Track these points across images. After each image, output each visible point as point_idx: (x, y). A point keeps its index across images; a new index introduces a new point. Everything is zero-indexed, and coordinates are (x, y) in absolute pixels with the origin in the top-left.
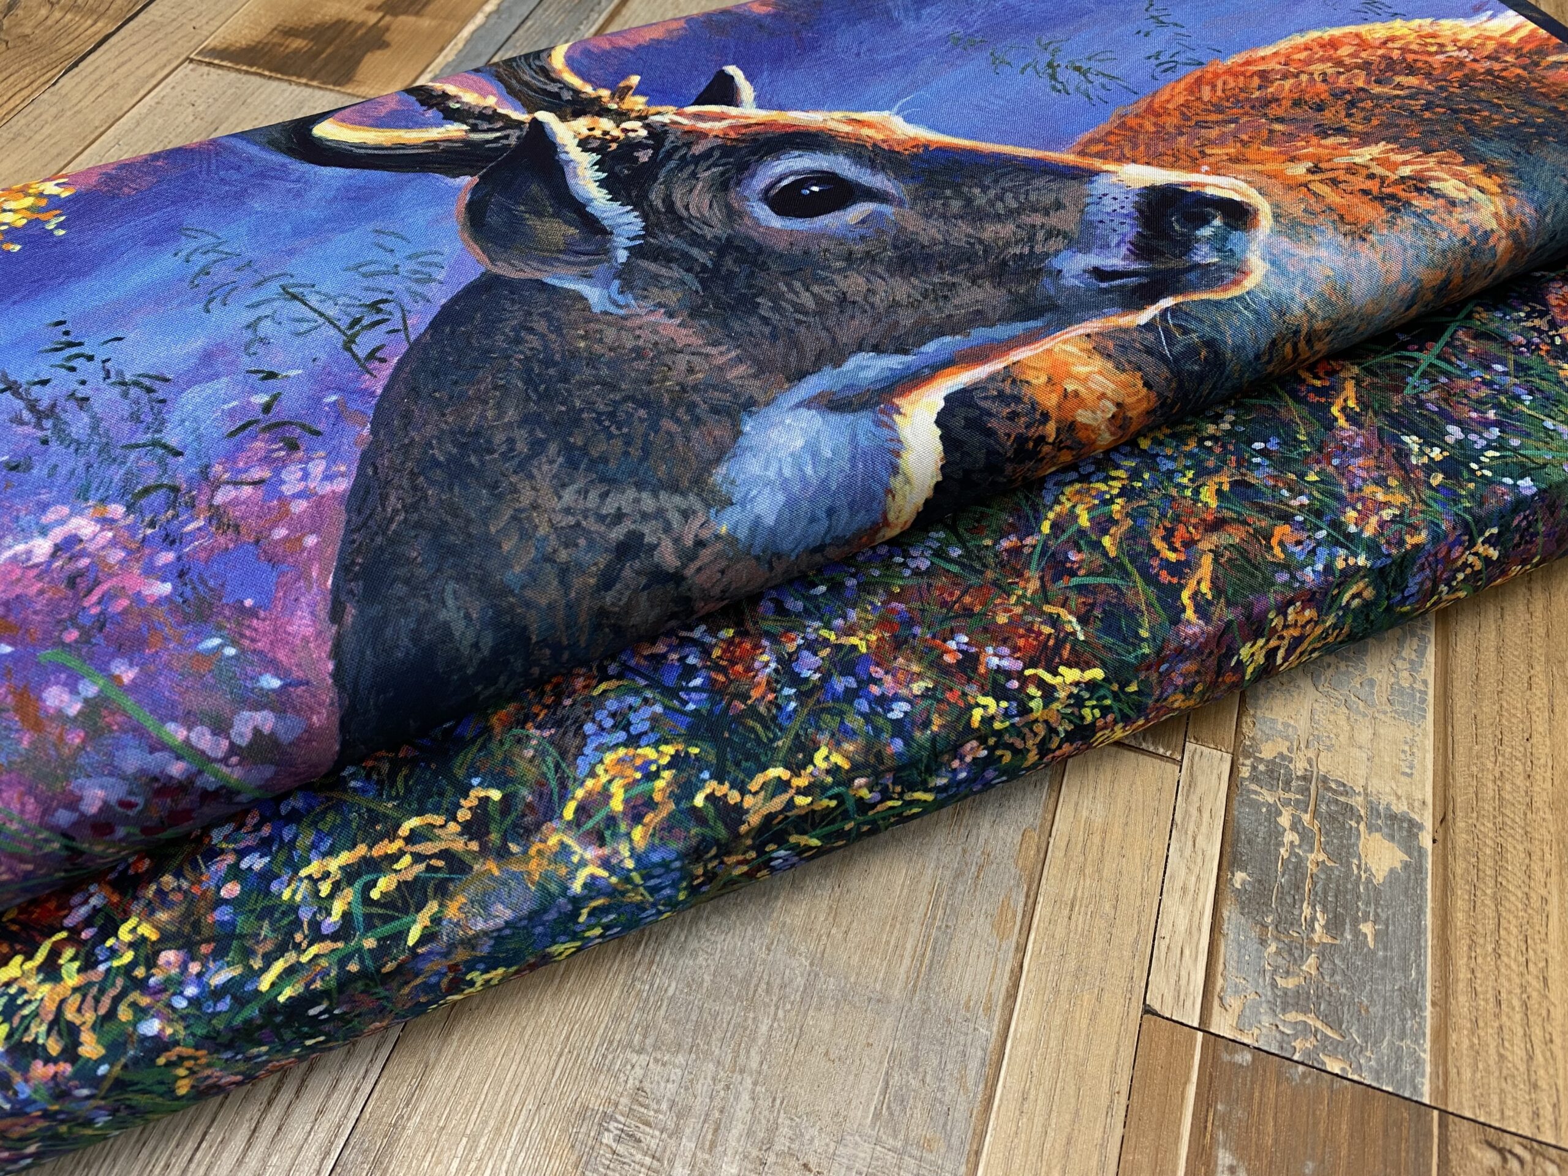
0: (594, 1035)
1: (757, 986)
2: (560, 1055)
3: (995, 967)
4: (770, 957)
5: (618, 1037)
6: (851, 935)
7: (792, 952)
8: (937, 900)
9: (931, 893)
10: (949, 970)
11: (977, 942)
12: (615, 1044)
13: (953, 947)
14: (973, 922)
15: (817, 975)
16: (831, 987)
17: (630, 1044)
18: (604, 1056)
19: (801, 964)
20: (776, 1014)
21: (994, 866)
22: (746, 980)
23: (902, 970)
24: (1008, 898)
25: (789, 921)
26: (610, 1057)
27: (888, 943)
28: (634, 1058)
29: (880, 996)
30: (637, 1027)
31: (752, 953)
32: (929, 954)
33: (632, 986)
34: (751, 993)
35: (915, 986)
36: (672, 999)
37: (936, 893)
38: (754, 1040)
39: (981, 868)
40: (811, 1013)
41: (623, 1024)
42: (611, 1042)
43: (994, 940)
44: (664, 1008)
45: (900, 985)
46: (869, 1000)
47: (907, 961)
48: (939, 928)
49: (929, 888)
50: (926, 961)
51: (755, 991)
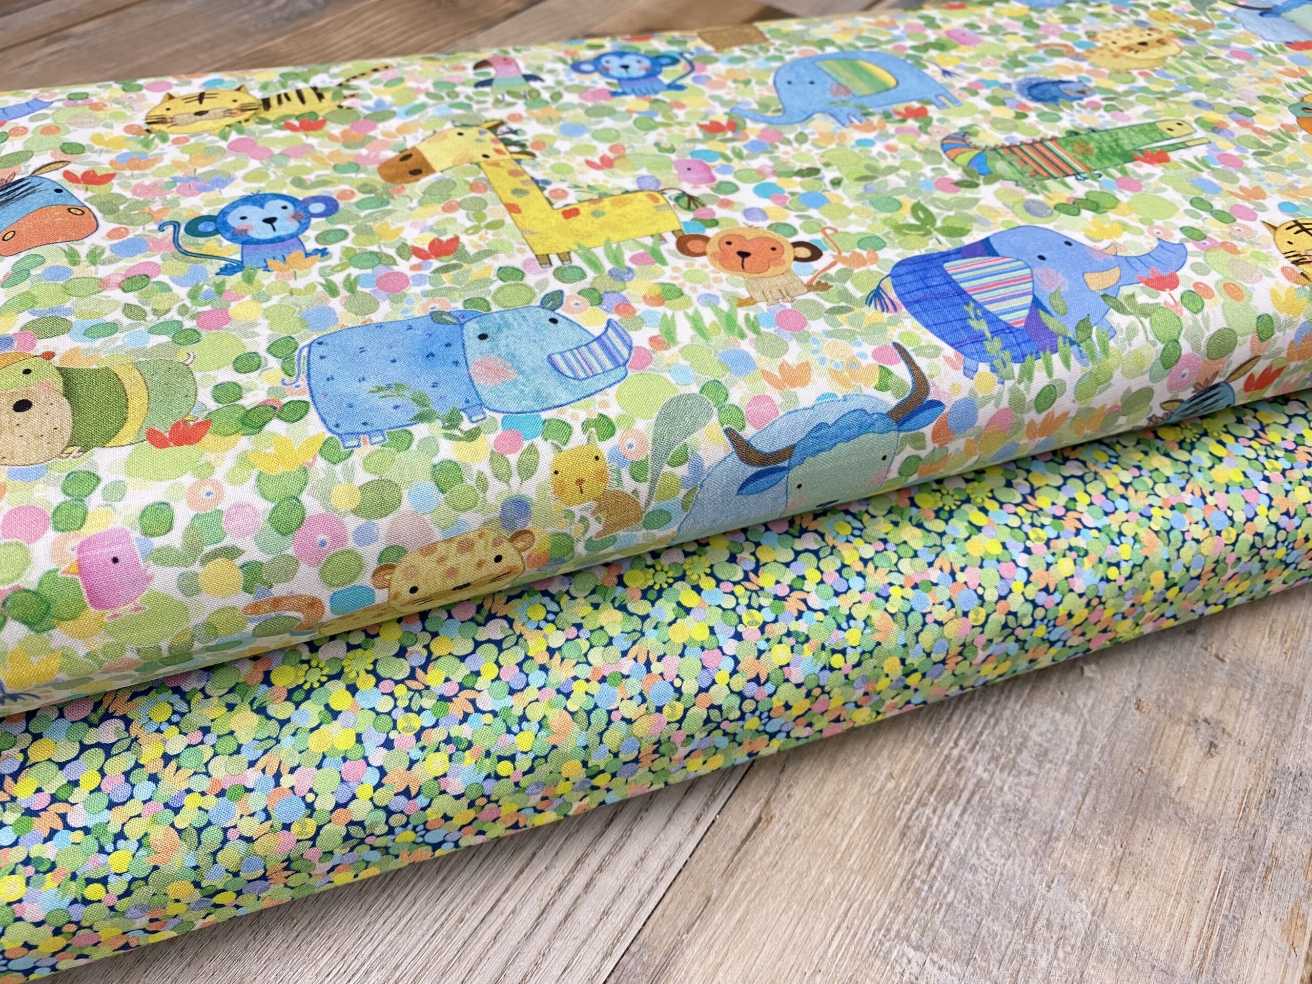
0: (871, 919)
1: (1036, 919)
2: (838, 928)
3: (1285, 971)
4: (1050, 895)
5: (895, 927)
6: (1133, 897)
7: (1074, 896)
8: (1223, 888)
9: (1217, 879)
10: (1237, 962)
11: (1266, 942)
12: (893, 934)
13: (1241, 940)
14: (1262, 920)
15: (1097, 926)
16: (1113, 942)
17: (907, 938)
18: (881, 943)
19: (1081, 911)
20: (1056, 952)
21: (1282, 872)
22: (1025, 909)
23: (1188, 949)
24: (1297, 905)
25: (1069, 865)
26: (887, 944)
27: (1172, 916)
28: (911, 953)
29: (1164, 967)
30: (914, 923)
31: (1031, 886)
32: (1215, 938)
33: (912, 882)
34: (1030, 923)
35: (1201, 966)
36: (950, 905)
37: (1222, 882)
38: (1033, 972)
39: (1268, 869)
40: (1092, 962)
41: (901, 918)
42: (888, 930)
43: (1285, 946)
44: (942, 912)
45: (1186, 960)
46: (1153, 967)
47: (1192, 940)
48: (1226, 917)
49: (1213, 874)
50: (1213, 946)
51: (1034, 923)
